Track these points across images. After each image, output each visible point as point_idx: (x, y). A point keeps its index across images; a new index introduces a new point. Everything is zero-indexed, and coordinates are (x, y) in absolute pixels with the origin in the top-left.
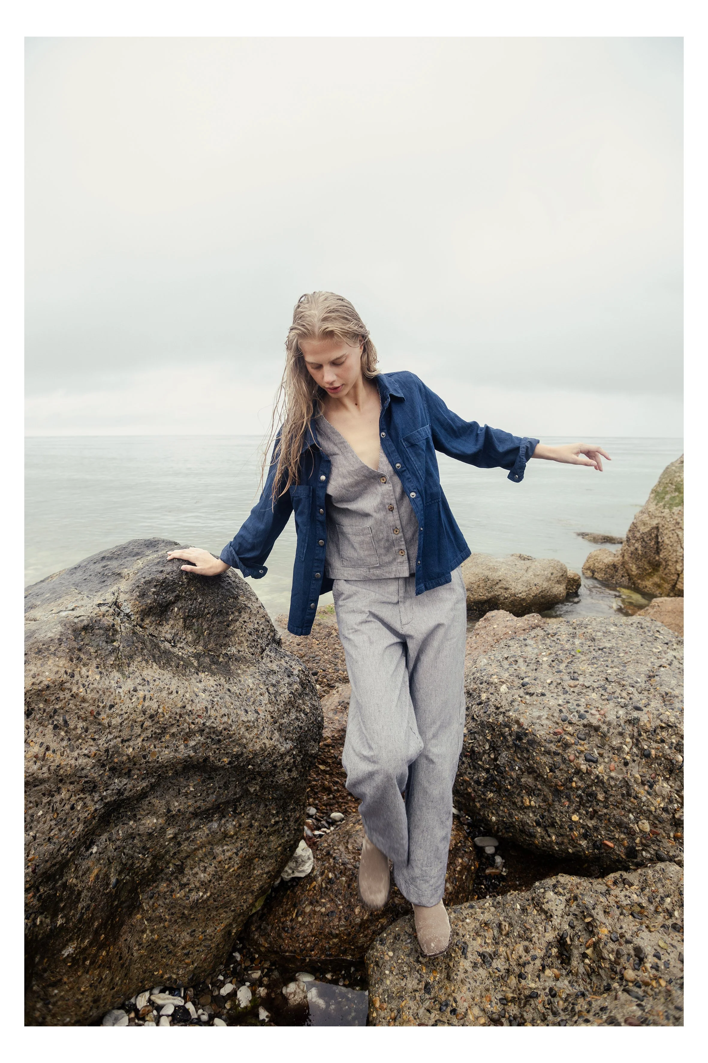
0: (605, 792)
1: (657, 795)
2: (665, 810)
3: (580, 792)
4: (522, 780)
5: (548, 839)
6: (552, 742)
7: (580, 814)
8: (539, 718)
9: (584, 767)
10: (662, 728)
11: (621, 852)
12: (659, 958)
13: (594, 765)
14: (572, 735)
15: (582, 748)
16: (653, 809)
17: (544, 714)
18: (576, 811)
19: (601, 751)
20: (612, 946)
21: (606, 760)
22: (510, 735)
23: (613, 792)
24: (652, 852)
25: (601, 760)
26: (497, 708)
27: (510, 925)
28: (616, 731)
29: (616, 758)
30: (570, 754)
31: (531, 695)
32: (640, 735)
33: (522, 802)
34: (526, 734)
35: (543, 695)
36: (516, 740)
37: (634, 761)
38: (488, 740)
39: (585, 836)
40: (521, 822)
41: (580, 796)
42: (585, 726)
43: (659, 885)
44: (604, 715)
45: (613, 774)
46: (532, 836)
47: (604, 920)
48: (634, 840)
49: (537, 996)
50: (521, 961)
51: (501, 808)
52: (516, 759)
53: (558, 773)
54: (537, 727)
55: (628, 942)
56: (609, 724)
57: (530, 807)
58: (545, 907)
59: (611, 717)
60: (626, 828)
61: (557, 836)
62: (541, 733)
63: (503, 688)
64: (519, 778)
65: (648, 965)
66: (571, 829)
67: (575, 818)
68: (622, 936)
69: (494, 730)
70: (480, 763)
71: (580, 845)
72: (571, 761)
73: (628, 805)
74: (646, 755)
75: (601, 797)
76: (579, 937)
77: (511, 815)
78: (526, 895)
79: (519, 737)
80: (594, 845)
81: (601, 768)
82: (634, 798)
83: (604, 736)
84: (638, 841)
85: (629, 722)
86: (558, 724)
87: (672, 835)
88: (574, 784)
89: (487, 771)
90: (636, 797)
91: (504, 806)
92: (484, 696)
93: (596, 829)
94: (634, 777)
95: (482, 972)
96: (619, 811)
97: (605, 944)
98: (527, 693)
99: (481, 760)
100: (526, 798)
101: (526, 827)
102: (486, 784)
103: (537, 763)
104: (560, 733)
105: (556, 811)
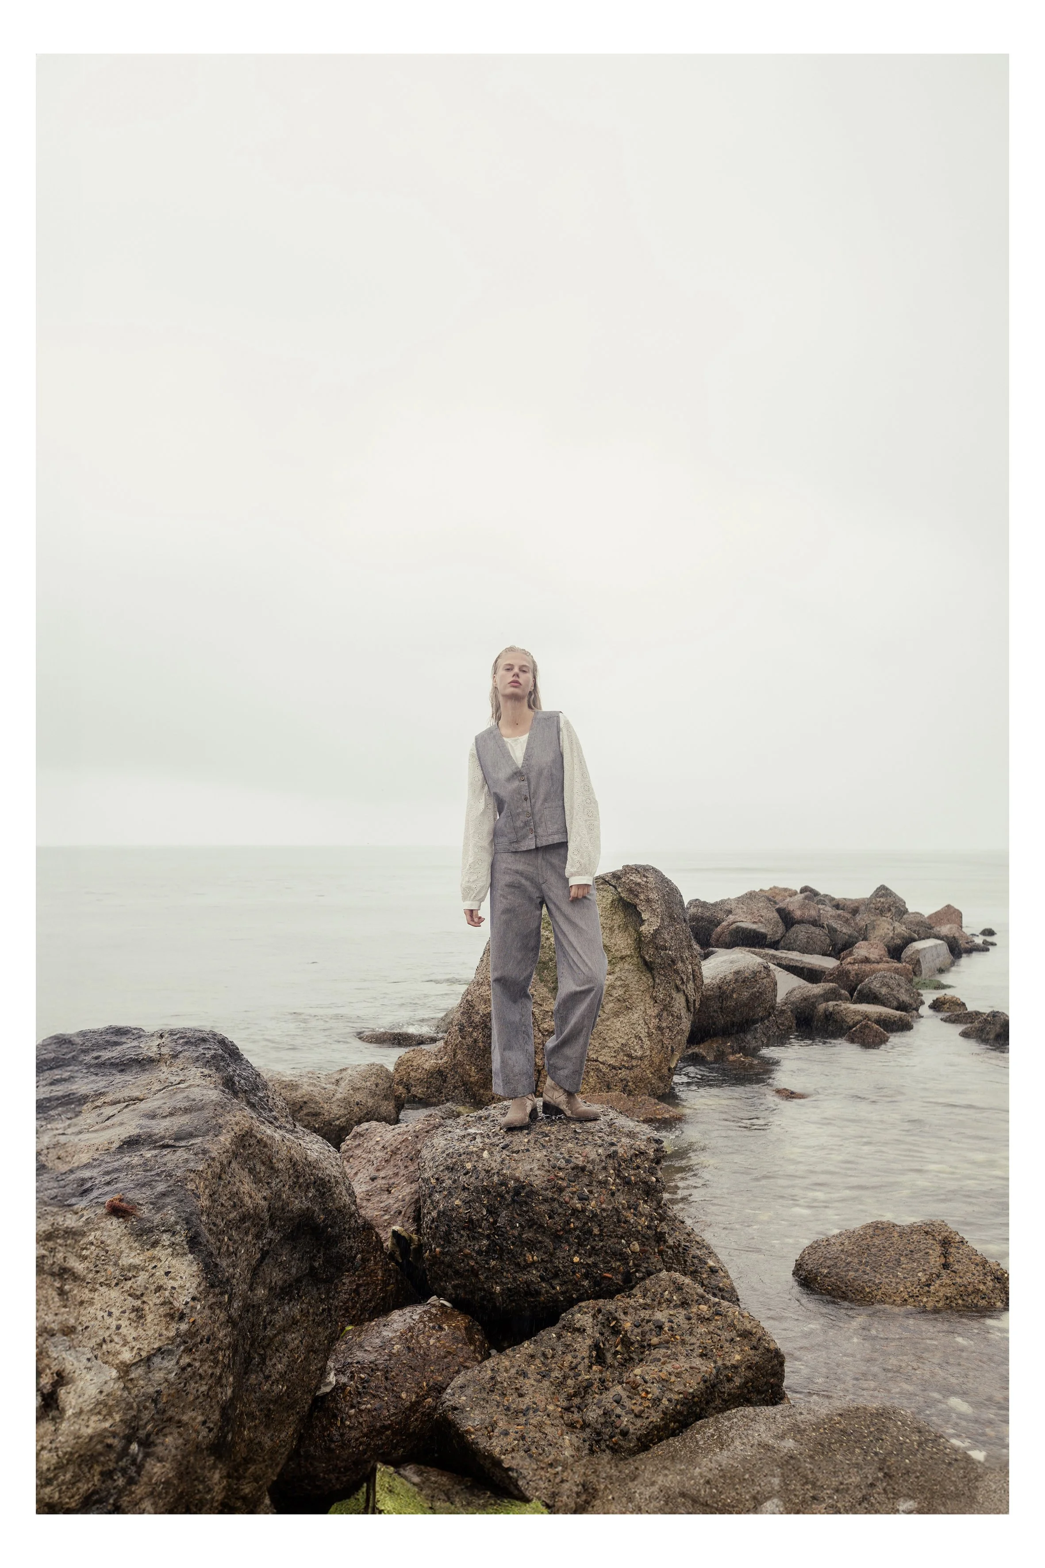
0: (599, 1226)
1: (642, 1215)
2: (649, 1227)
3: (577, 1232)
4: (524, 1236)
5: (553, 1292)
6: (547, 1189)
7: (580, 1254)
8: (531, 1170)
9: (579, 1206)
10: (636, 1155)
11: (618, 1279)
12: (672, 1322)
13: (587, 1202)
14: (563, 1179)
15: (574, 1190)
16: (640, 1228)
17: (535, 1165)
18: (576, 1252)
19: (589, 1188)
20: (636, 1330)
21: (596, 1195)
22: (508, 1192)
23: (606, 1223)
24: (644, 1270)
25: (591, 1196)
26: (488, 1172)
27: (553, 1349)
28: (600, 1167)
29: (604, 1191)
30: (566, 1196)
31: (517, 1152)
32: (620, 1165)
33: (525, 1260)
34: (523, 1187)
35: (528, 1150)
36: (514, 1196)
37: (619, 1190)
38: (484, 1205)
39: (586, 1276)
40: (526, 1282)
41: (578, 1237)
42: (573, 1169)
43: (657, 1286)
44: (586, 1156)
45: (604, 1206)
46: (538, 1293)
47: (625, 1318)
48: (628, 1263)
49: (592, 1384)
50: (573, 1364)
51: (505, 1274)
52: (516, 1216)
53: (557, 1219)
54: (532, 1178)
55: (648, 1321)
56: (593, 1162)
57: (533, 1263)
58: (577, 1326)
59: (593, 1156)
60: (620, 1254)
61: (561, 1285)
62: (537, 1183)
63: (485, 1154)
64: (520, 1235)
65: (666, 1329)
66: (574, 1273)
67: (576, 1259)
68: (643, 1320)
69: (489, 1192)
70: (480, 1230)
71: (583, 1286)
72: (567, 1203)
73: (620, 1231)
74: (627, 1182)
75: (596, 1231)
76: (608, 1341)
77: (515, 1279)
78: (557, 1328)
79: (517, 1192)
80: (595, 1283)
81: (593, 1203)
82: (624, 1223)
83: (591, 1172)
84: (631, 1264)
85: (609, 1156)
86: (549, 1171)
87: (656, 1250)
88: (572, 1225)
89: (488, 1237)
90: (626, 1222)
91: (508, 1272)
92: (469, 1166)
93: (595, 1265)
94: (622, 1204)
95: (546, 1383)
96: (612, 1240)
97: (632, 1331)
98: (513, 1152)
99: (481, 1227)
100: (528, 1255)
101: (532, 1287)
102: (487, 1252)
103: (536, 1214)
104: (553, 1180)
105: (559, 1258)
